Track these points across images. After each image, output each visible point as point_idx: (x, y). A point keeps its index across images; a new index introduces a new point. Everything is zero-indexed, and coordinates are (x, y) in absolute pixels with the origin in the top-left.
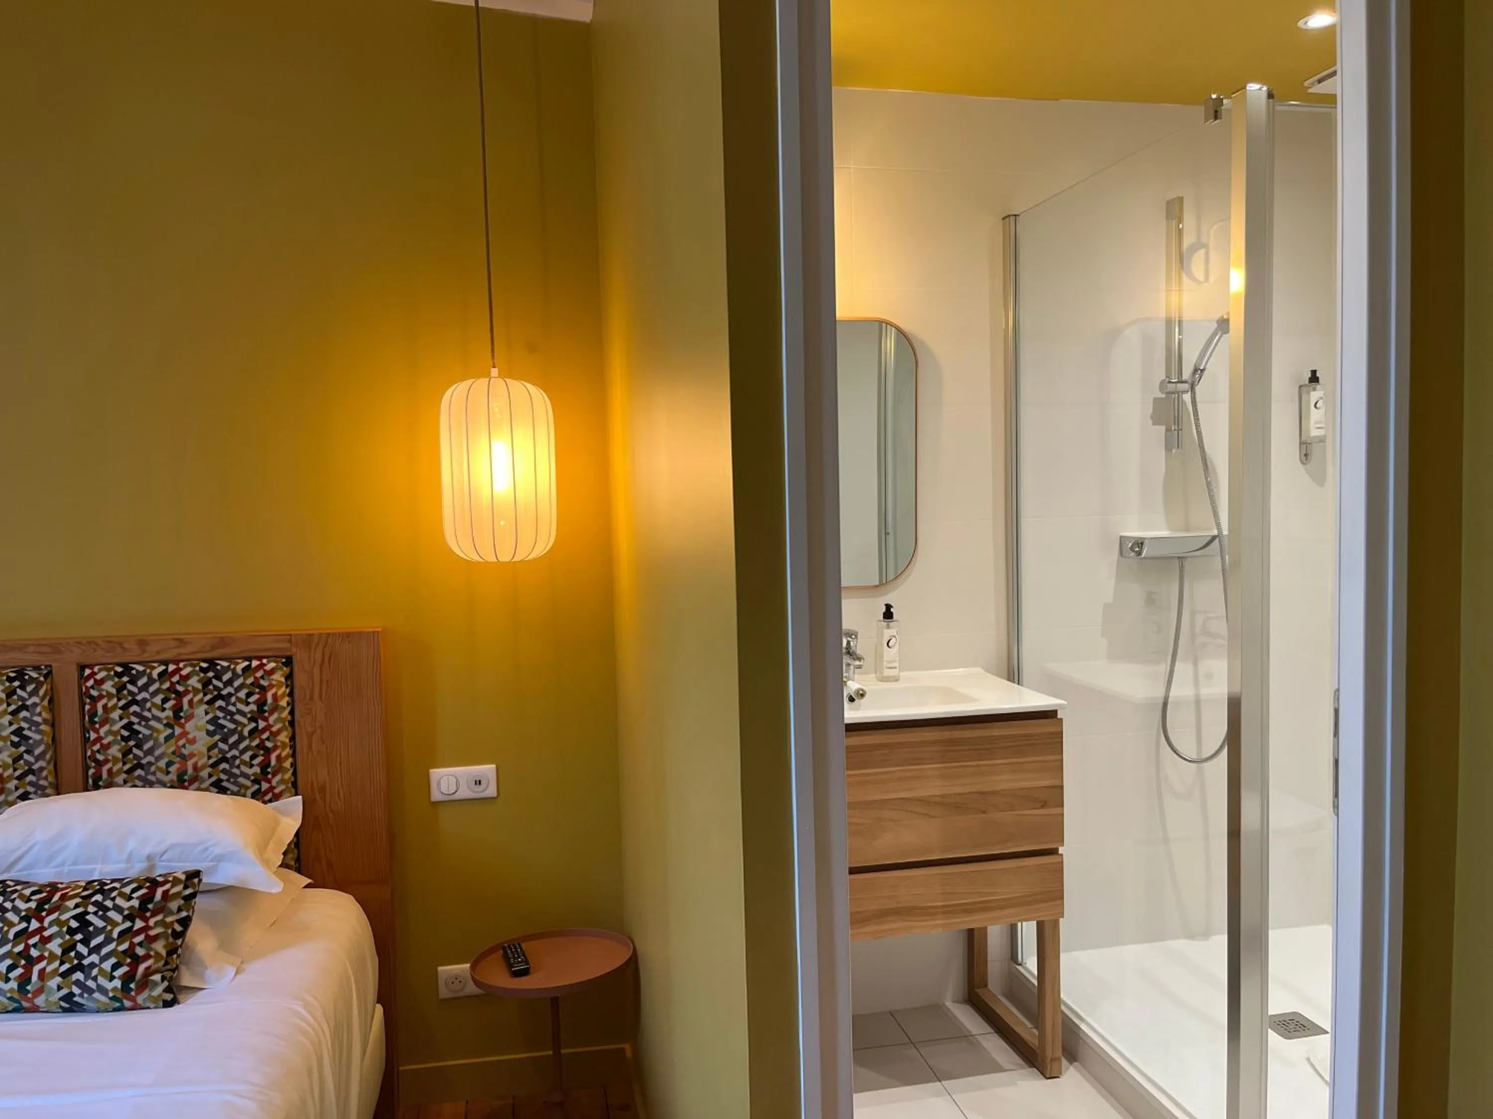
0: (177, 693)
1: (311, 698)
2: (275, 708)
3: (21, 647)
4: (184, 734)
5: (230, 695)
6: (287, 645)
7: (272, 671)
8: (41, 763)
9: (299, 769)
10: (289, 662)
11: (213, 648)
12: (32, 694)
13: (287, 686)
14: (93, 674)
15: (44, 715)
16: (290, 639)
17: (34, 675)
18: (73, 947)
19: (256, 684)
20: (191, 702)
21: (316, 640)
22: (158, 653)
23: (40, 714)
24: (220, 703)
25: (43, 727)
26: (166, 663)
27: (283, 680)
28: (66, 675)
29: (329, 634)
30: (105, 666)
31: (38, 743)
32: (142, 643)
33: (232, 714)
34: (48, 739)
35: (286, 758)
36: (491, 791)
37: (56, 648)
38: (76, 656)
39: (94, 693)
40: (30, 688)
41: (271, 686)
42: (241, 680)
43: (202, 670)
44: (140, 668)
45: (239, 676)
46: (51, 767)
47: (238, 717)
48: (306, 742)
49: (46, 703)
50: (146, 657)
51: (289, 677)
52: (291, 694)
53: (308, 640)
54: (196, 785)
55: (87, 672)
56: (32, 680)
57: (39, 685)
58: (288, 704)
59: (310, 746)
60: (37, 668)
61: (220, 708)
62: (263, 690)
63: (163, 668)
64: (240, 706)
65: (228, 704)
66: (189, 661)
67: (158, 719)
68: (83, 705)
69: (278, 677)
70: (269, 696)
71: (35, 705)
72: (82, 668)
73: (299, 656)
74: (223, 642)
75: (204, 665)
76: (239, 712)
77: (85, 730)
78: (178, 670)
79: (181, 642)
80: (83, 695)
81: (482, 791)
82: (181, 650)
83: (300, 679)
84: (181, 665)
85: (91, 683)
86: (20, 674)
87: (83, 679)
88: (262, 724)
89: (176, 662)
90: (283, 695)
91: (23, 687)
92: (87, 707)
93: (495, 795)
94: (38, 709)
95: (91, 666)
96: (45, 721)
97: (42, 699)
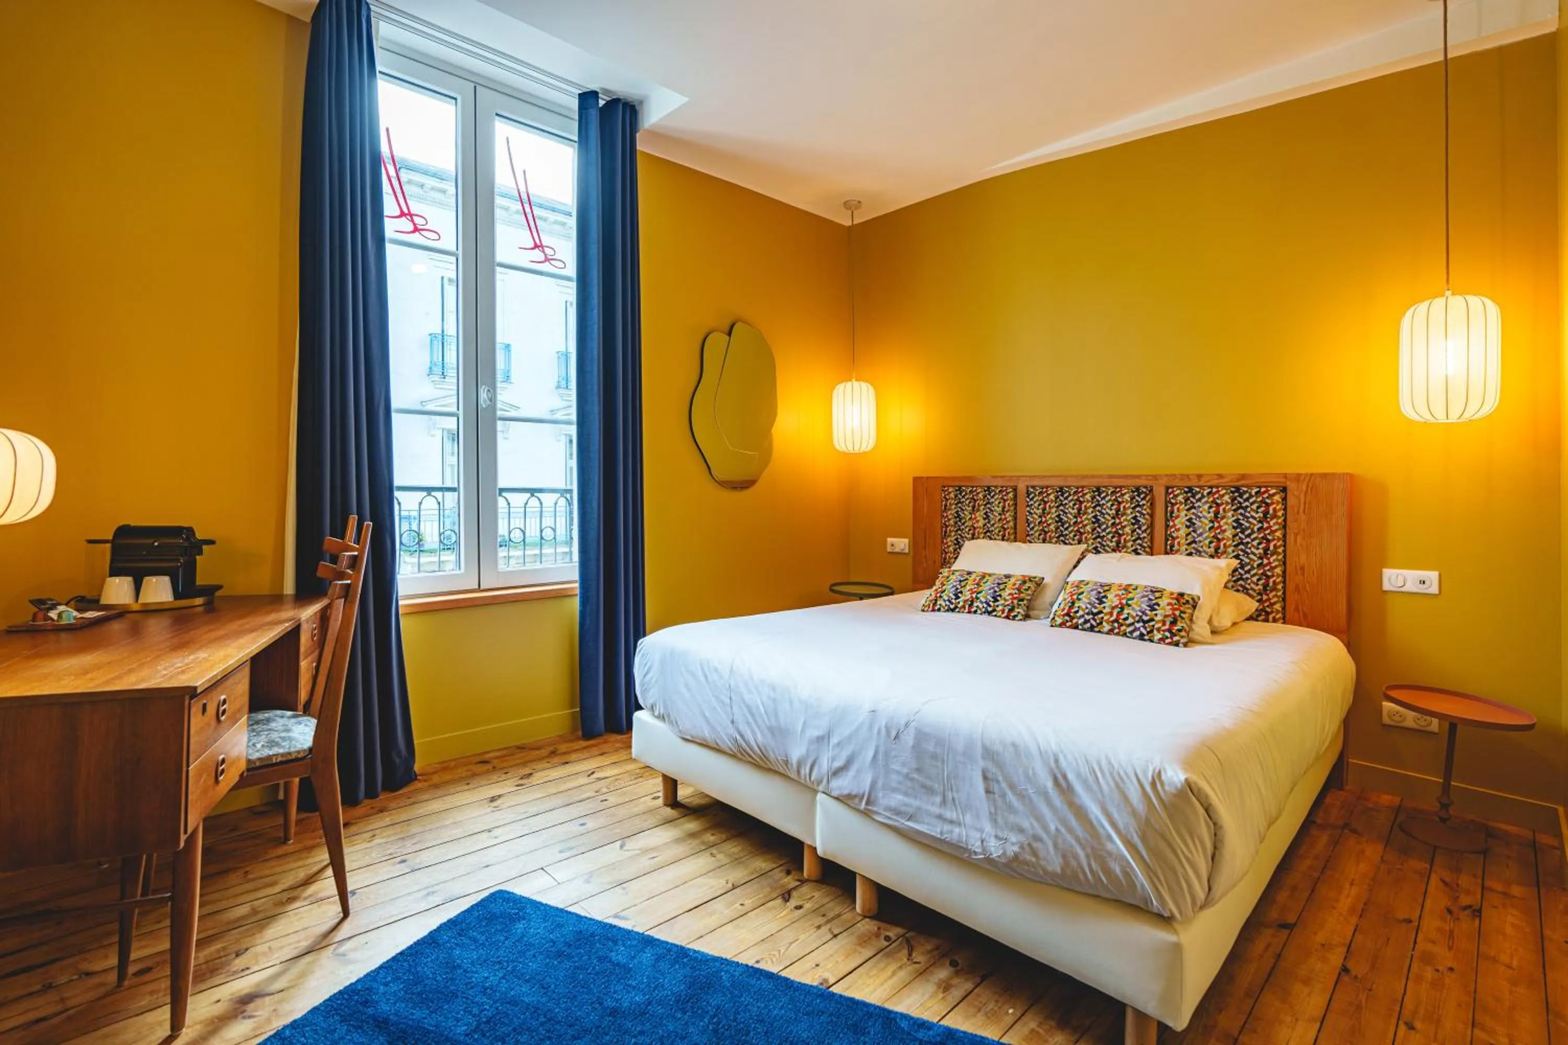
0: (1217, 504)
1: (1298, 512)
2: (1275, 516)
3: (1138, 477)
4: (1220, 527)
5: (1247, 507)
6: (1283, 480)
7: (1274, 495)
8: (1145, 535)
9: (1288, 552)
10: (1284, 490)
11: (1238, 480)
12: (1143, 499)
13: (1283, 504)
14: (1173, 492)
15: (1148, 510)
16: (1285, 476)
17: (1144, 490)
18: (1148, 633)
19: (1263, 501)
20: (1224, 510)
21: (1302, 478)
22: (1208, 481)
23: (1145, 510)
24: (1241, 511)
25: (1147, 517)
26: (1211, 487)
27: (1280, 500)
28: (1159, 492)
29: (1311, 475)
30: (1179, 488)
31: (1144, 524)
32: (1199, 476)
33: (1248, 518)
34: (1149, 523)
35: (1280, 546)
36: (1434, 589)
37: (1155, 477)
38: (1164, 481)
39: (1173, 501)
40: (1142, 496)
41: (1272, 503)
42: (1254, 499)
43: (1232, 492)
44: (1198, 489)
45: (1253, 496)
46: (1149, 537)
47: (1251, 520)
48: (1292, 539)
49: (1149, 504)
50: (1201, 483)
51: (1284, 499)
52: (1285, 509)
53: (1298, 478)
54: (1225, 556)
55: (1170, 490)
56: (1143, 492)
57: (1147, 495)
58: (1283, 515)
59: (1296, 540)
60: (1146, 487)
61: (1241, 514)
62: (1268, 505)
63: (1210, 490)
64: (1253, 514)
65: (1245, 511)
66: (1224, 487)
67: (1205, 517)
68: (1167, 507)
69: (1277, 498)
70: (1271, 509)
71: (1144, 505)
72: (1167, 488)
73: (1291, 485)
74: (1243, 477)
75: (1233, 489)
76: (1253, 517)
77: (1167, 520)
78: (1218, 492)
79: (1220, 476)
80: (1167, 502)
81: (1426, 589)
82: (1221, 481)
83: (1291, 501)
84: (1220, 489)
85: (1171, 496)
86: (1138, 489)
87: (1167, 493)
88: (1266, 525)
89: (1217, 487)
90: (1280, 510)
91: (1139, 496)
92: (1169, 509)
93: (1437, 592)
94: (1145, 507)
95: (1172, 487)
96: (1148, 514)
97: (1148, 502)
